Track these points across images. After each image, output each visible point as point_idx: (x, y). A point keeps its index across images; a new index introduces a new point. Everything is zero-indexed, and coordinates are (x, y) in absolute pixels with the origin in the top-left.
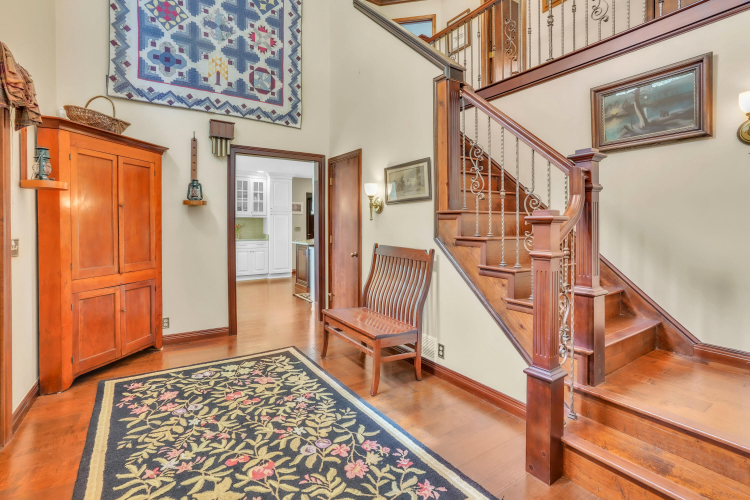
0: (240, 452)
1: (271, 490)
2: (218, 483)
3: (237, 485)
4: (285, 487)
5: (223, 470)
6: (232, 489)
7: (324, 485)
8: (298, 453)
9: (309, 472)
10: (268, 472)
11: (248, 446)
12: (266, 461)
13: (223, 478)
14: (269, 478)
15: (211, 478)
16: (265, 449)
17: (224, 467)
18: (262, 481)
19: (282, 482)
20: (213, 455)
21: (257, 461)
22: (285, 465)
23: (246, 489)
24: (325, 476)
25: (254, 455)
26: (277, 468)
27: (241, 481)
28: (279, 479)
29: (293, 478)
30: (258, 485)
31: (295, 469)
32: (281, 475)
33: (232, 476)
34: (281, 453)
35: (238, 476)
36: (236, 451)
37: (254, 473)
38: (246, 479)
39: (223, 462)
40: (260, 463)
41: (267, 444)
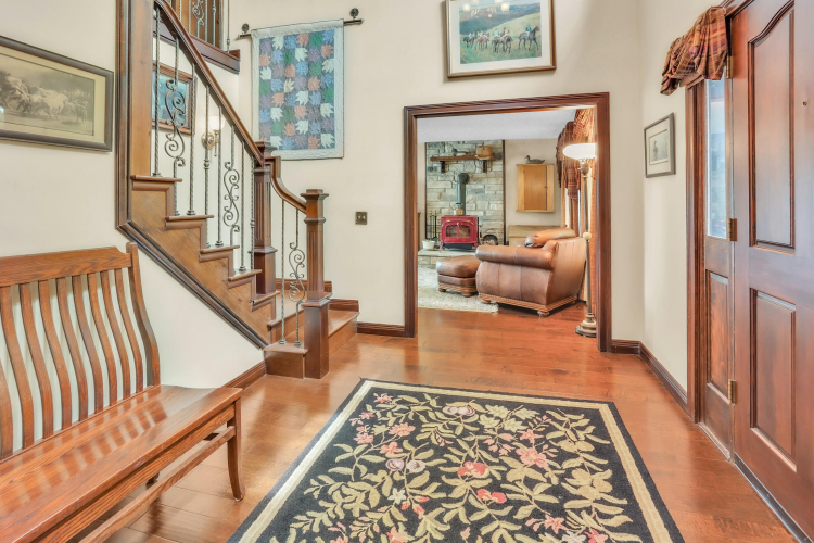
0: (484, 506)
1: (477, 450)
2: (520, 480)
3: (503, 469)
4: (465, 446)
5: (511, 492)
6: (509, 469)
7: (436, 433)
8: (428, 468)
9: (436, 448)
10: (469, 466)
11: (470, 510)
12: (463, 477)
13: (513, 483)
14: (473, 460)
15: (526, 490)
16: (455, 495)
17: (510, 496)
18: (479, 460)
19: (464, 451)
20: (516, 522)
21: (473, 483)
22: (450, 464)
23: (497, 461)
24: (429, 437)
25: (470, 493)
26: (457, 465)
27: (498, 471)
28: (464, 455)
29: (454, 450)
30: (486, 460)
31: (446, 456)
32: (460, 458)
33: (504, 480)
34: (443, 478)
35: (499, 477)
36: (488, 511)
37: (483, 472)
38: (493, 470)
39: (509, 502)
40: (471, 478)
41: (448, 500)
